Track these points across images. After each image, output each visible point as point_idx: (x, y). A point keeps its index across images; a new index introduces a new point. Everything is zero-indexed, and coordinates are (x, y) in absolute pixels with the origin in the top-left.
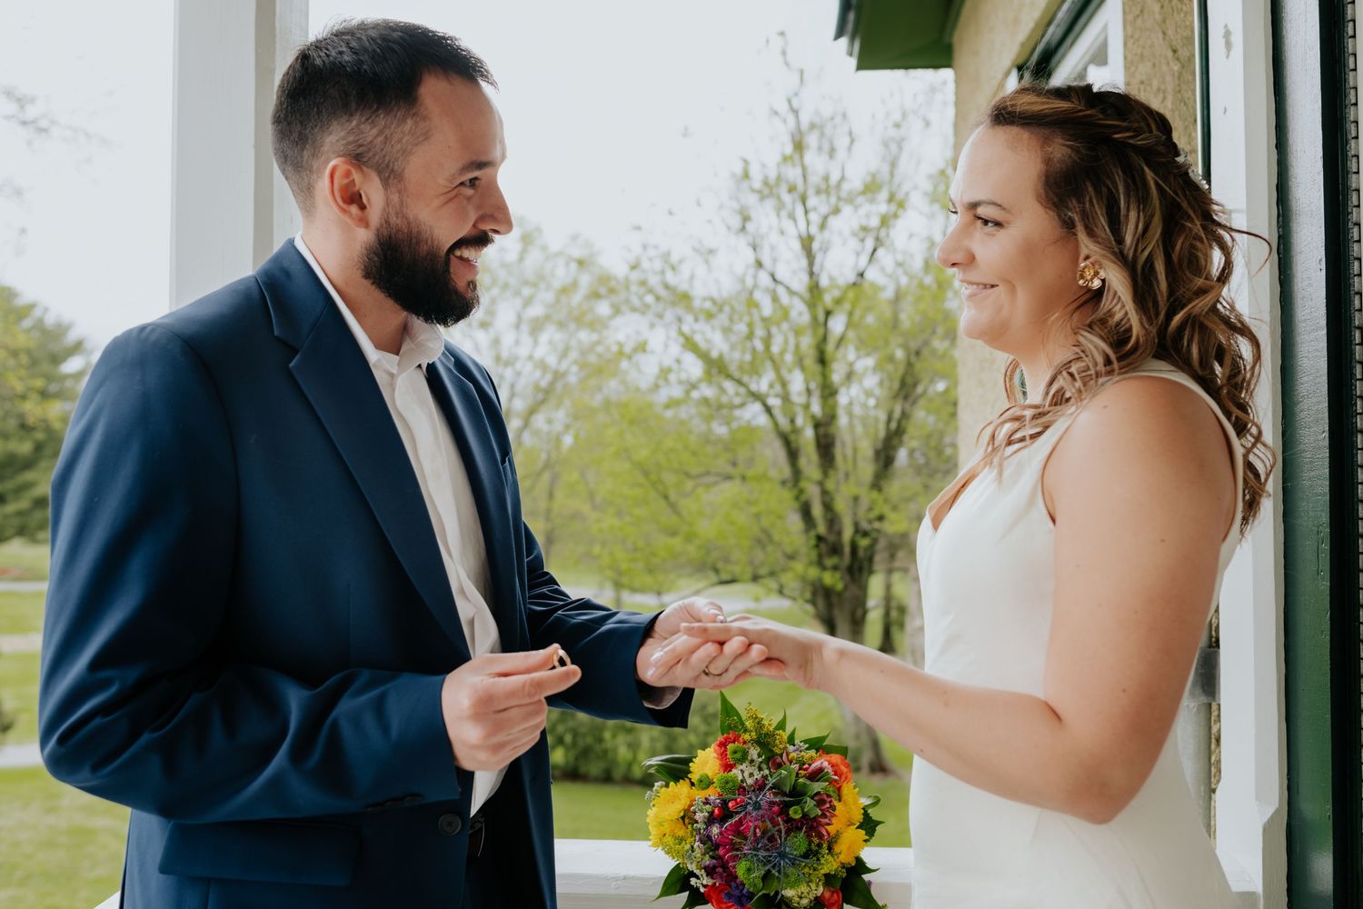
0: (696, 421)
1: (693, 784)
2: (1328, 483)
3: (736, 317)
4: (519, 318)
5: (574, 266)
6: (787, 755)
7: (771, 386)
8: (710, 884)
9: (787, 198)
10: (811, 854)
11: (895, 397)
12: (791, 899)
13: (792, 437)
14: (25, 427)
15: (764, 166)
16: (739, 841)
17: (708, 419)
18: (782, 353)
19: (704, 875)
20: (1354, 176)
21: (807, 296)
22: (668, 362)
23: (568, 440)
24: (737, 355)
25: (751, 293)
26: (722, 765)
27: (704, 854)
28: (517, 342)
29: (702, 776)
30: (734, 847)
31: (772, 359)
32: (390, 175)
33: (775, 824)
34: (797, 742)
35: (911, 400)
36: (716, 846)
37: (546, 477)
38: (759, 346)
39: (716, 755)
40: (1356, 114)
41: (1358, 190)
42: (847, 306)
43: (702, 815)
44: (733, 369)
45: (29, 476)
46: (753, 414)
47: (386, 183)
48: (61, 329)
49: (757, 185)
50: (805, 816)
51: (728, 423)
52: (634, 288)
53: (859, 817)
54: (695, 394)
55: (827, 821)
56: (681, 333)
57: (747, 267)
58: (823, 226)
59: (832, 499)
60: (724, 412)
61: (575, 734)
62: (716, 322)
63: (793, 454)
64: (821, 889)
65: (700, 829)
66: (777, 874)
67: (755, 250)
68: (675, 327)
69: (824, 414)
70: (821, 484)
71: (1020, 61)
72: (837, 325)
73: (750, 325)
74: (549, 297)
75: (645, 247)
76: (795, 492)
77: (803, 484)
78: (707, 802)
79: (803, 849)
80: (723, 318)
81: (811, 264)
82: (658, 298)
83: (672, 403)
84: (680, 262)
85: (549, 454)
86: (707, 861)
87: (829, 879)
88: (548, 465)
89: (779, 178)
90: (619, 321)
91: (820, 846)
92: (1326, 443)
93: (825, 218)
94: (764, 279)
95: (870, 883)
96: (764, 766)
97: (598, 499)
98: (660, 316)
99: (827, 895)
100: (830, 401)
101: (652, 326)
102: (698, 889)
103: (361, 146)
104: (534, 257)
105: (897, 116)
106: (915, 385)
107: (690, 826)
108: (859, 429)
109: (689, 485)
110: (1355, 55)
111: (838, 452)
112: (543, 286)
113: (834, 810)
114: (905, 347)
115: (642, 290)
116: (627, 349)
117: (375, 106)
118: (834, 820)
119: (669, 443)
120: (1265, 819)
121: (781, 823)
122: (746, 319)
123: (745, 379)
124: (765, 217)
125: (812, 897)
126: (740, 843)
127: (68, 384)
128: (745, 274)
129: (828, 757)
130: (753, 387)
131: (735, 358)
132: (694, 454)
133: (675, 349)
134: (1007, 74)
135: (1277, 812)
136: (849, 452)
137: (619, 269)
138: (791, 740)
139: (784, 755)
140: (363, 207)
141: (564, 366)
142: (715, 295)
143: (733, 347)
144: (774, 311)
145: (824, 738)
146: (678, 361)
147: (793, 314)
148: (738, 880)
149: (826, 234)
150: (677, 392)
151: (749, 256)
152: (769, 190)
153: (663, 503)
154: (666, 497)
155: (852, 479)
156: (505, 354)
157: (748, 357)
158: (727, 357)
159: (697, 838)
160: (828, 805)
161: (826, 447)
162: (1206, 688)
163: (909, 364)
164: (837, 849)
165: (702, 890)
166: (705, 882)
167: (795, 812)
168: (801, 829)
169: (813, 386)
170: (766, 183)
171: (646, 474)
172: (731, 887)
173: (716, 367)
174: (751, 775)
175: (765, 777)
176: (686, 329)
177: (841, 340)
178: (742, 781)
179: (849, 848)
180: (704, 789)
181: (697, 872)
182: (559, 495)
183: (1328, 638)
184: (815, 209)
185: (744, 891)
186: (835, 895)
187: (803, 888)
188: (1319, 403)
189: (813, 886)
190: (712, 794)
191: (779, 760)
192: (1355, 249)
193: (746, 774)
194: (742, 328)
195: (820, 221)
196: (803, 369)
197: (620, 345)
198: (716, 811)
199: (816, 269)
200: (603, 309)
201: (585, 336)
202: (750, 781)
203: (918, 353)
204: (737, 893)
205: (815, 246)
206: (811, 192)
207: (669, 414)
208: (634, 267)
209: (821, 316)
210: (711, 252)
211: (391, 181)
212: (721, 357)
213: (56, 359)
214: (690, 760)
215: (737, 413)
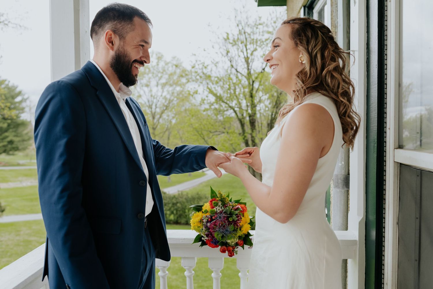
0: (213, 115)
1: (203, 212)
2: (377, 127)
3: (225, 83)
4: (157, 83)
5: (174, 67)
6: (229, 204)
7: (236, 104)
8: (207, 239)
9: (241, 45)
10: (235, 230)
11: (274, 107)
12: (229, 243)
13: (242, 120)
14: (4, 119)
15: (233, 35)
16: (215, 227)
17: (216, 115)
18: (239, 94)
19: (206, 237)
20: (386, 41)
21: (247, 76)
22: (204, 97)
23: (174, 121)
24: (226, 95)
25: (230, 75)
26: (211, 207)
27: (206, 231)
28: (157, 91)
29: (205, 210)
30: (213, 228)
31: (236, 96)
32: (122, 37)
33: (225, 222)
34: (232, 201)
35: (279, 108)
36: (209, 229)
37: (167, 133)
38: (232, 92)
39: (209, 204)
40: (387, 23)
41: (387, 45)
42: (259, 79)
43: (205, 220)
44: (224, 99)
45: (6, 134)
46: (230, 113)
47: (120, 39)
48: (14, 88)
49: (231, 41)
50: (233, 220)
51: (223, 116)
52: (193, 74)
53: (249, 221)
54: (213, 107)
55: (239, 222)
56: (208, 88)
57: (228, 67)
58: (252, 54)
59: (255, 139)
60: (221, 112)
61: (177, 210)
62: (218, 85)
63: (242, 125)
64: (238, 240)
65: (205, 224)
66: (225, 236)
67: (231, 62)
68: (206, 86)
69: (252, 113)
70: (251, 134)
71: (305, 4)
72: (256, 85)
73: (229, 85)
74: (167, 76)
75: (196, 61)
76: (243, 137)
77: (246, 134)
78: (207, 217)
79: (233, 229)
80: (221, 83)
81: (248, 66)
82: (201, 77)
83: (206, 110)
84: (208, 66)
85: (168, 126)
86: (206, 233)
87: (240, 237)
88: (167, 129)
89: (238, 39)
90: (189, 84)
91: (237, 228)
92: (377, 116)
93: (253, 52)
94: (234, 71)
95: (251, 239)
96: (223, 207)
97: (183, 140)
98: (202, 83)
99: (239, 242)
100: (254, 109)
101: (199, 86)
102: (204, 240)
103: (116, 28)
104: (162, 64)
105: (275, 19)
106: (280, 104)
107: (202, 224)
108: (263, 118)
109: (211, 135)
110: (387, 6)
111: (256, 124)
112: (164, 73)
113: (242, 219)
114: (277, 91)
115: (196, 74)
116: (192, 93)
117: (122, 20)
118: (241, 222)
119: (205, 122)
120: (360, 220)
121: (227, 222)
122: (228, 83)
123: (228, 102)
124: (234, 51)
125: (235, 242)
126: (215, 228)
127: (17, 105)
128: (227, 70)
129: (241, 205)
130: (231, 105)
131: (225, 96)
132: (212, 125)
133: (206, 93)
134: (301, 8)
135: (363, 218)
136: (260, 125)
137: (189, 68)
138: (231, 201)
139: (228, 204)
140: (113, 45)
141: (172, 98)
142: (219, 76)
143: (224, 92)
144: (237, 81)
145: (240, 200)
146: (207, 97)
147: (243, 82)
148: (215, 238)
149: (253, 57)
150: (207, 106)
151: (229, 64)
152: (234, 43)
153: (203, 140)
154: (204, 139)
155: (261, 133)
156: (153, 94)
157: (229, 95)
158: (222, 95)
159: (204, 226)
160: (240, 217)
161: (252, 123)
162: (347, 186)
163: (278, 97)
164: (242, 229)
165: (205, 241)
166: (206, 239)
167: (231, 219)
168: (232, 224)
169: (249, 104)
170: (234, 41)
171: (198, 132)
172: (213, 240)
173: (219, 98)
174: (219, 210)
175: (223, 210)
176: (209, 86)
177: (258, 90)
178: (216, 211)
179: (245, 229)
180: (206, 213)
181: (204, 236)
182: (171, 139)
183: (376, 170)
184: (249, 49)
185: (217, 241)
186: (241, 242)
187: (233, 240)
188: (375, 105)
189: (235, 239)
190: (208, 215)
191: (226, 205)
192: (385, 62)
193: (218, 209)
194: (227, 86)
195: (251, 52)
196: (246, 99)
197: (189, 91)
198: (209, 219)
199: (250, 68)
200: (184, 80)
201: (178, 89)
202: (218, 211)
203: (281, 94)
204: (215, 241)
205: (250, 61)
206: (248, 44)
207: (205, 113)
208: (193, 67)
209: (251, 83)
210: (217, 63)
211: (122, 39)
212: (220, 95)
213: (13, 97)
214: (202, 206)
215: (226, 113)
